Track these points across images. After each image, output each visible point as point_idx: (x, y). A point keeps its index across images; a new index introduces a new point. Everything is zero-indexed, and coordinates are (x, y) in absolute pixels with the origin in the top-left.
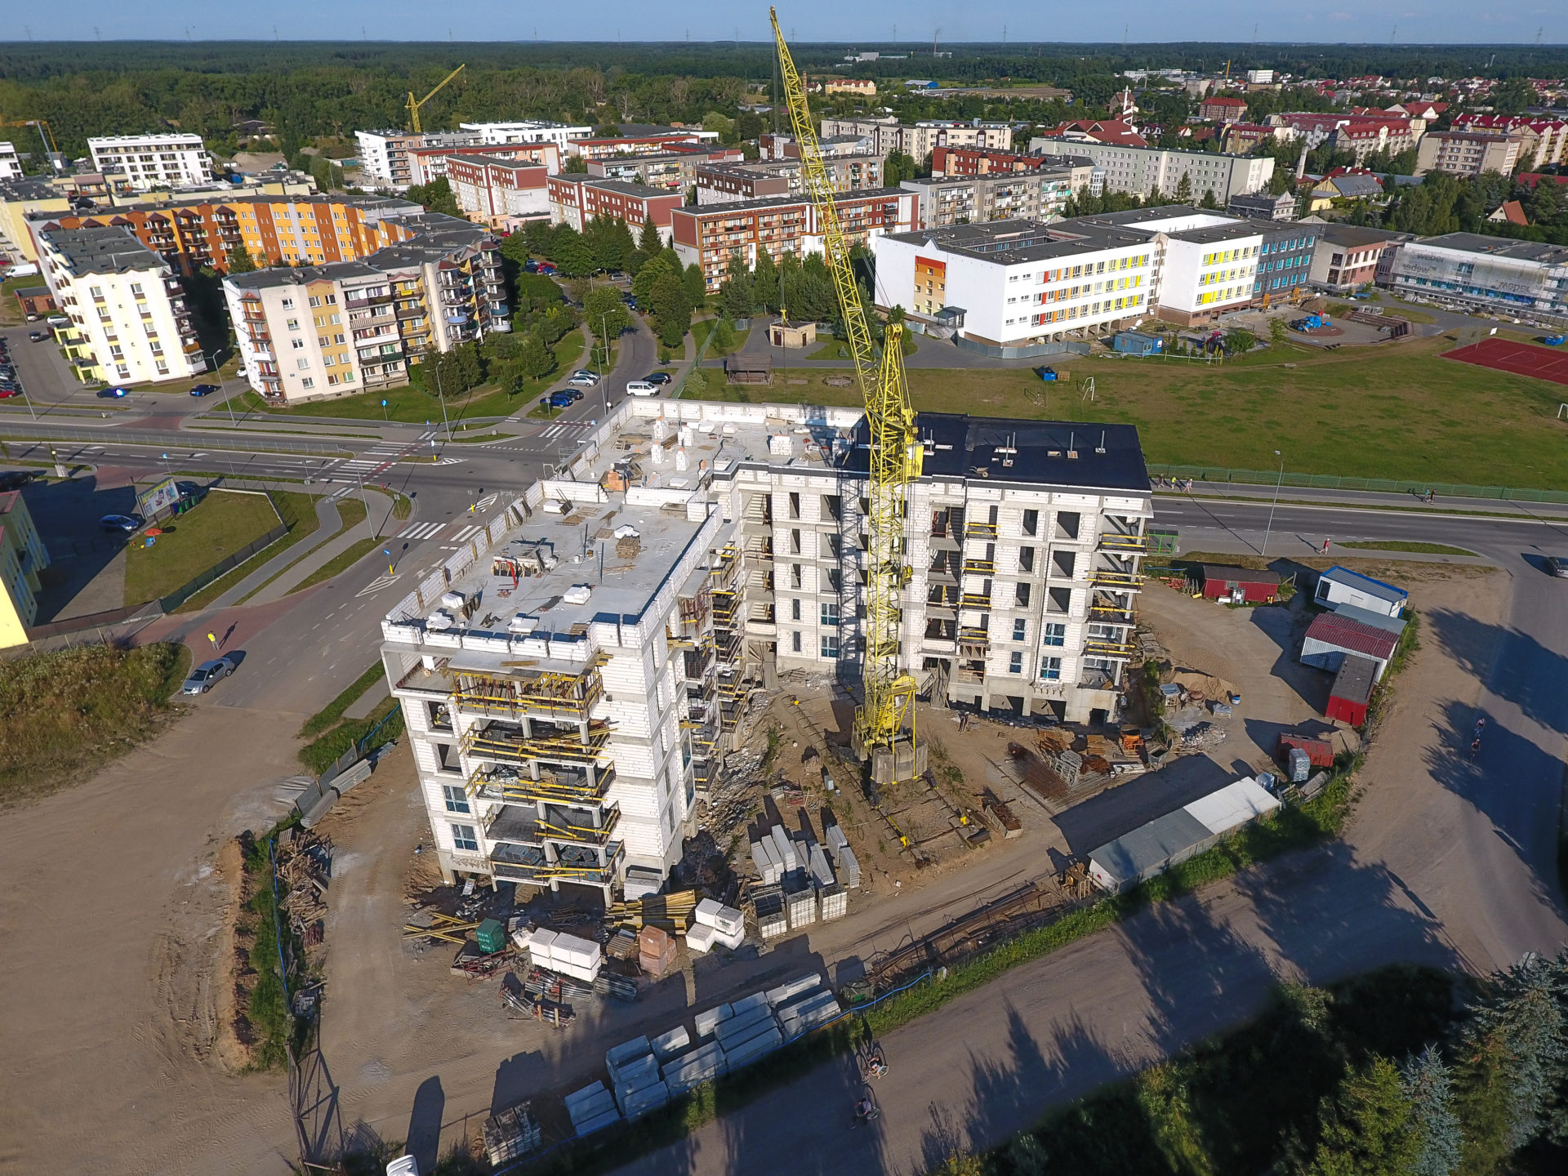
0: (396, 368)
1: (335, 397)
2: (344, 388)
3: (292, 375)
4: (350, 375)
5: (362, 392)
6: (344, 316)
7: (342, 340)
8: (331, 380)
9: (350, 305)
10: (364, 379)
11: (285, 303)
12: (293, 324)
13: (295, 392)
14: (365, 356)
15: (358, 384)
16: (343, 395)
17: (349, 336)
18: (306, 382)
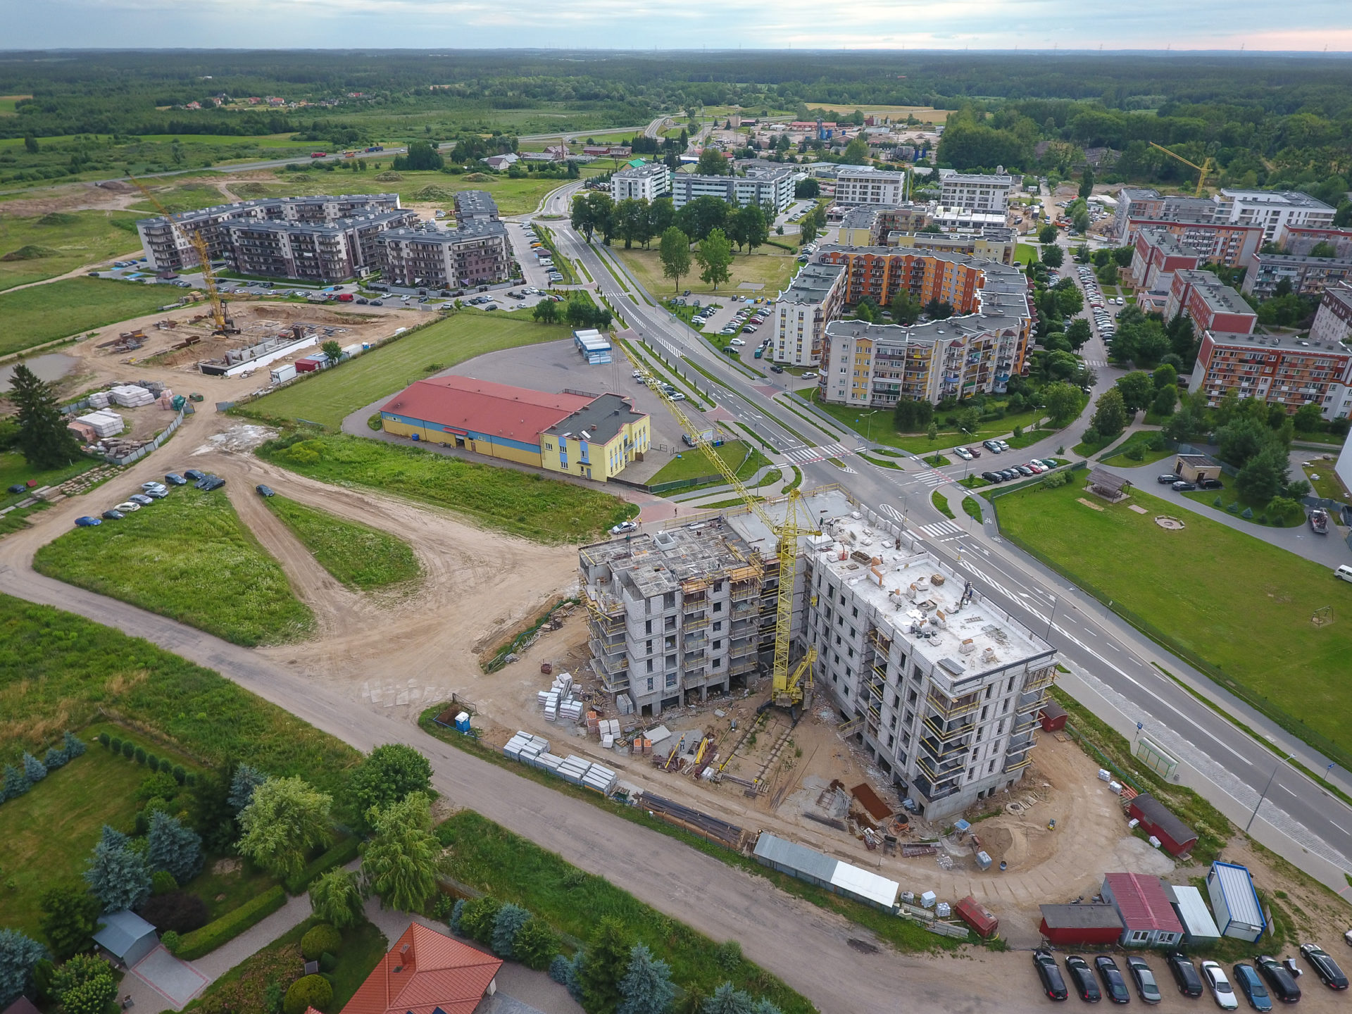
0: (895, 399)
2: (859, 402)
3: (834, 387)
4: (865, 396)
5: (869, 407)
6: (873, 363)
7: (867, 375)
8: (853, 395)
9: (878, 356)
10: (873, 400)
11: (844, 345)
12: (844, 359)
15: (868, 402)
16: (858, 406)
17: (871, 374)
18: (840, 392)
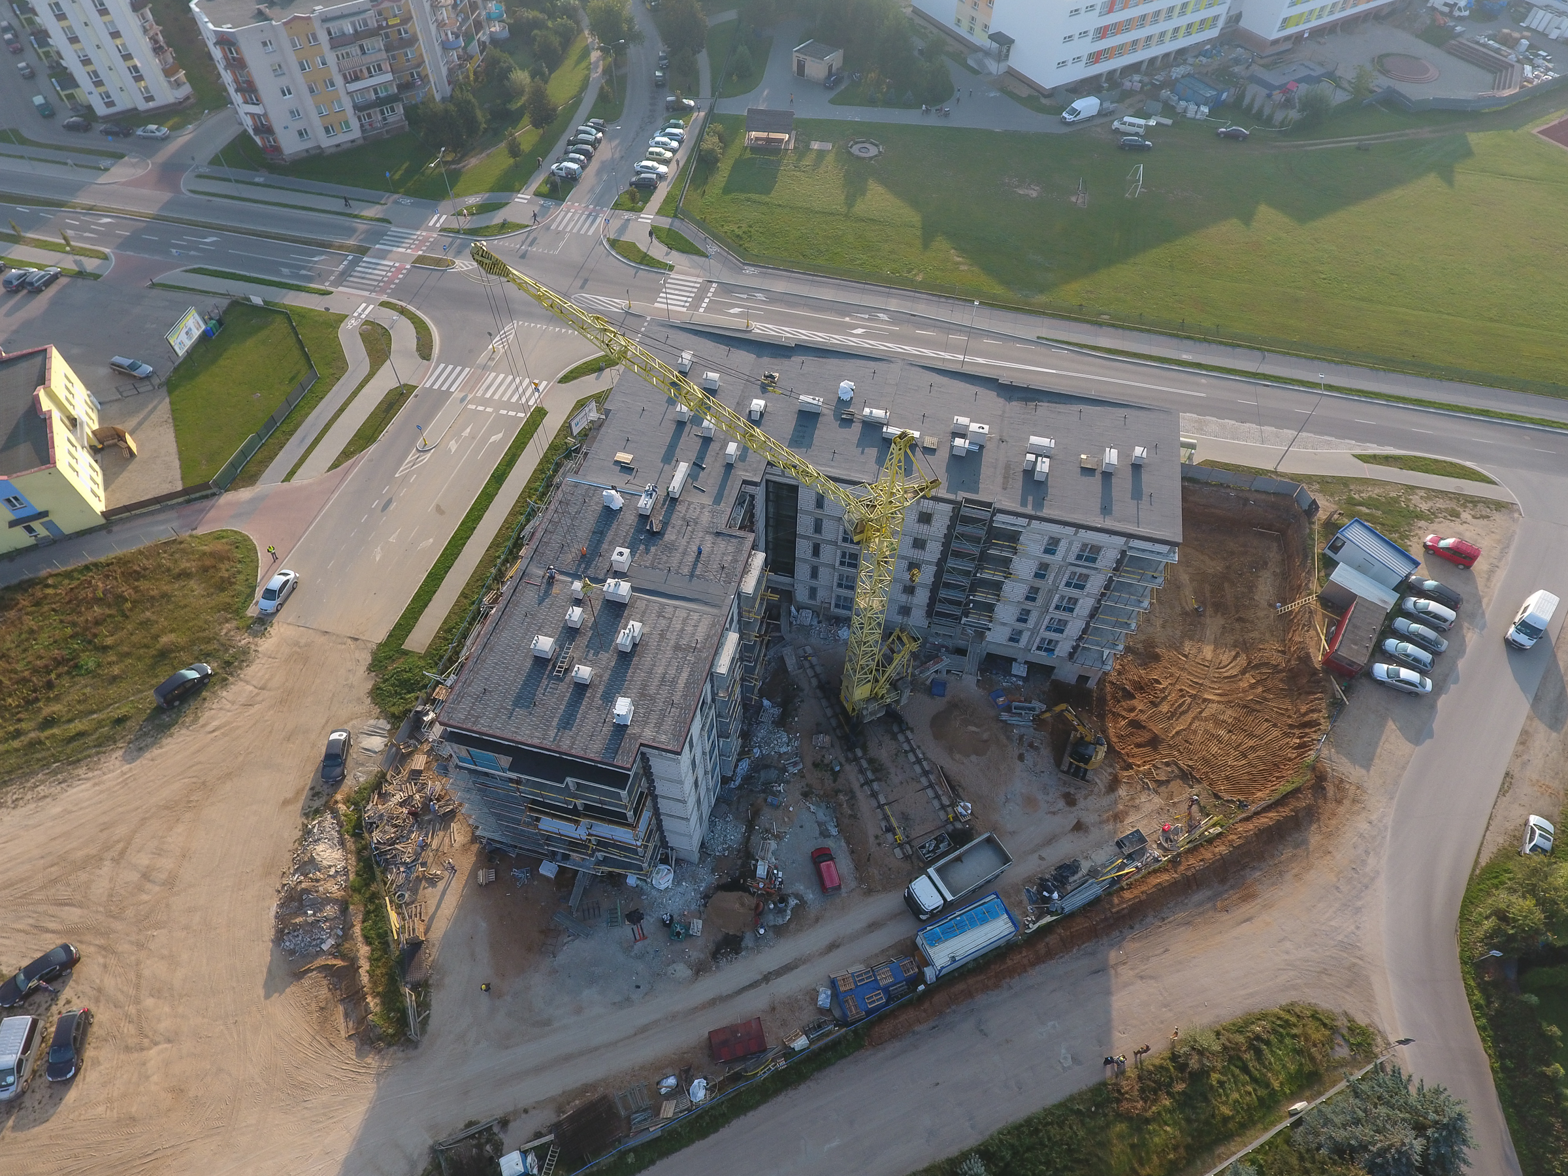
0: (393, 110)
1: (333, 150)
2: (342, 138)
3: (286, 128)
4: (346, 124)
5: (361, 142)
6: (331, 58)
7: (332, 85)
8: (327, 130)
9: (334, 43)
10: (362, 126)
11: (265, 44)
12: (277, 69)
13: (291, 145)
14: (359, 100)
15: (356, 133)
16: (344, 147)
17: (339, 80)
18: (300, 134)
